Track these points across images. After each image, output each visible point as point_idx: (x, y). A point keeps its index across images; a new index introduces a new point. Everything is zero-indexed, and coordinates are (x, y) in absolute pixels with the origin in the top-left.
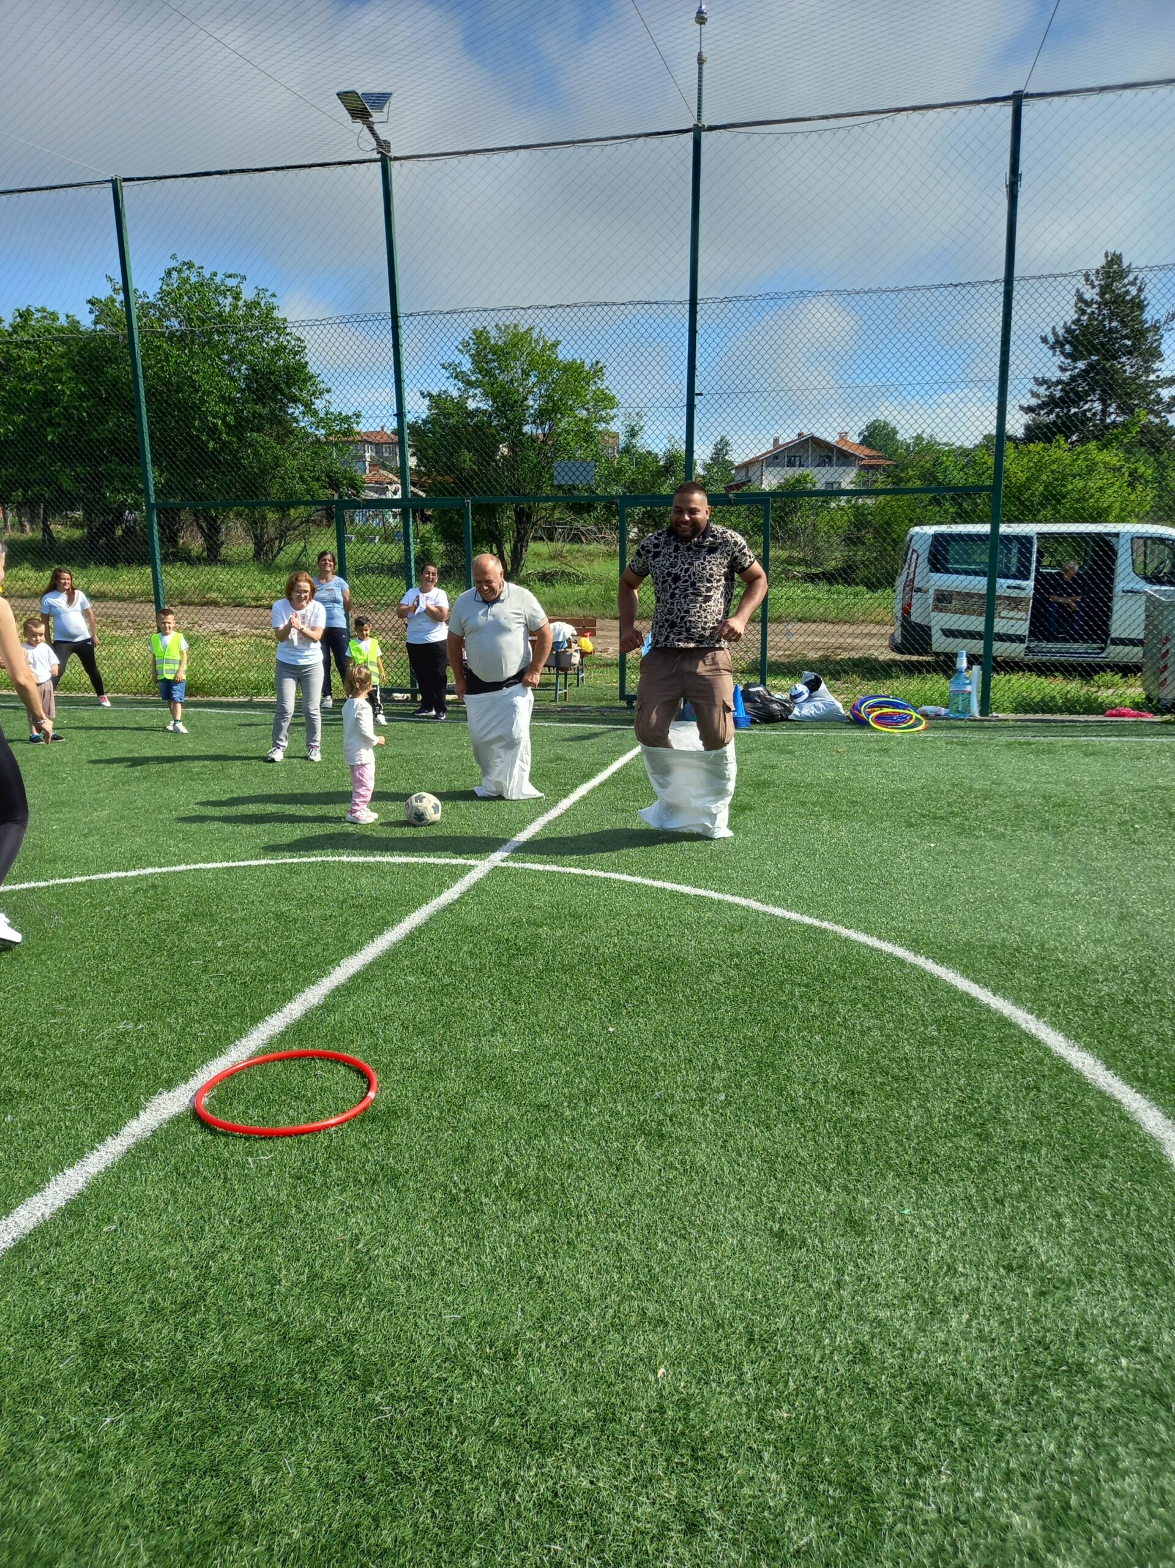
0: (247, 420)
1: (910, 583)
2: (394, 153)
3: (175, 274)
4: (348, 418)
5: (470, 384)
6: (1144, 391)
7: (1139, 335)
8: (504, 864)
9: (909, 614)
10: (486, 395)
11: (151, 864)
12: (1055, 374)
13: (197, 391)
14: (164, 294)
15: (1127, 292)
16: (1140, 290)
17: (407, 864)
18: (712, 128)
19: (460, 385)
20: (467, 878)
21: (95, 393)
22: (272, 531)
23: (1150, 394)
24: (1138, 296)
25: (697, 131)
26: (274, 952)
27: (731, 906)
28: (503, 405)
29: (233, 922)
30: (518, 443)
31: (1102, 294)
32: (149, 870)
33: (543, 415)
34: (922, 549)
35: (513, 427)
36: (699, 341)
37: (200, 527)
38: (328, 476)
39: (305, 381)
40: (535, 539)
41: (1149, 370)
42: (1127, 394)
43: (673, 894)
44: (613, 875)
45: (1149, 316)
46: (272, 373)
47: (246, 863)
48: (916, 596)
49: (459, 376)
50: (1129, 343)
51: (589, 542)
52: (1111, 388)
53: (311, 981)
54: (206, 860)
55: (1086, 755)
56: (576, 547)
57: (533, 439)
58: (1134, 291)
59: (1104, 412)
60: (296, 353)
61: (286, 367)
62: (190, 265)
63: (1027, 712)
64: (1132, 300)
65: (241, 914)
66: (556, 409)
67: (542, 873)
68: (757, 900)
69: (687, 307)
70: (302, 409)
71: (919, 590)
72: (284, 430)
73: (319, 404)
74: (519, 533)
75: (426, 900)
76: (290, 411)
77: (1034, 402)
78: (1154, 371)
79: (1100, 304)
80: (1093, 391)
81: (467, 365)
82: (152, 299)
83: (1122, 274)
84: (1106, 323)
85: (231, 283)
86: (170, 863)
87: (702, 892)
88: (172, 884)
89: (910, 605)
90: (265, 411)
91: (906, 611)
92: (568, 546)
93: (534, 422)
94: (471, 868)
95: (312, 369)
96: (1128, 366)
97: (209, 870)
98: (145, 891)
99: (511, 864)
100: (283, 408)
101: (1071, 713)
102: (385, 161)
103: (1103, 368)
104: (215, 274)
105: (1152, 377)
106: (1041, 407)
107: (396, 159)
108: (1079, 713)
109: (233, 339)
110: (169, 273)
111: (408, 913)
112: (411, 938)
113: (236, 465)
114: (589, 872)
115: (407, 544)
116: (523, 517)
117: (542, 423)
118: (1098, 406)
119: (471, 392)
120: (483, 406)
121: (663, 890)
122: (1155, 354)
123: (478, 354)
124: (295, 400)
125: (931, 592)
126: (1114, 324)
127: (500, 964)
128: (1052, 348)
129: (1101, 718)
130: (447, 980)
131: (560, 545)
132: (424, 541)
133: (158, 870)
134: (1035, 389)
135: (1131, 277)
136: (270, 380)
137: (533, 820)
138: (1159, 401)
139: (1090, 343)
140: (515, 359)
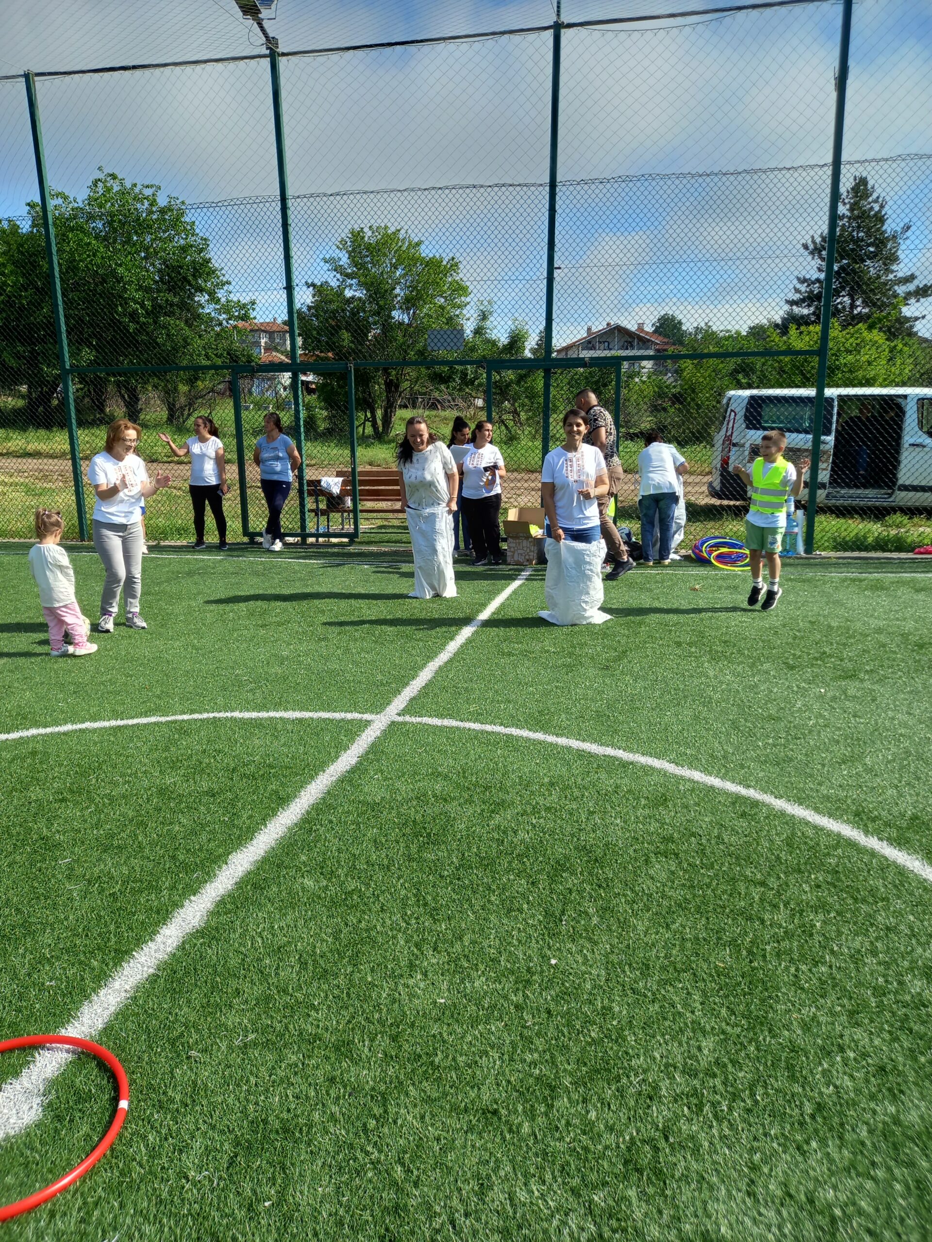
0: (160, 307)
1: (728, 438)
2: (281, 49)
3: (100, 184)
4: (245, 305)
5: (348, 276)
6: (885, 288)
7: (881, 243)
8: (400, 719)
9: (727, 464)
10: (360, 284)
11: (36, 724)
12: (815, 275)
13: (119, 282)
14: (91, 200)
15: (872, 208)
16: (882, 207)
17: (300, 720)
18: (570, 26)
19: (338, 276)
20: (364, 736)
21: (32, 283)
22: (183, 400)
23: (889, 290)
24: (880, 211)
25: (558, 28)
26: (153, 844)
27: (648, 770)
28: (375, 293)
29: (112, 799)
30: (388, 326)
31: (851, 210)
32: (33, 731)
33: (409, 303)
34: (740, 409)
35: (383, 312)
36: (558, 220)
37: (123, 397)
38: (228, 354)
39: (208, 274)
40: (401, 407)
41: (888, 271)
42: (872, 290)
43: (581, 754)
44: (514, 731)
45: (890, 227)
46: (181, 268)
47: (135, 721)
48: (734, 449)
49: (338, 269)
50: (872, 249)
51: (444, 409)
52: (859, 286)
53: (192, 889)
54: (94, 719)
55: (918, 591)
56: (434, 413)
57: (401, 324)
58: (876, 207)
59: (853, 306)
60: (201, 250)
61: (194, 262)
62: (114, 177)
63: (845, 550)
64: (875, 215)
65: (123, 789)
66: (419, 297)
67: (441, 728)
68: (670, 762)
69: (547, 189)
70: (207, 297)
71: (734, 445)
72: (194, 317)
73: (221, 294)
74: (389, 401)
75: (321, 767)
76: (196, 299)
77: (797, 296)
78: (892, 272)
79: (850, 218)
80: (843, 288)
81: (345, 260)
82: (81, 205)
83: (866, 195)
84: (855, 233)
85: (148, 192)
86: (56, 723)
87: (610, 751)
88: (52, 750)
89: (728, 458)
90: (176, 300)
91: (725, 462)
92: (427, 413)
93: (401, 308)
94: (368, 723)
95: (215, 263)
96: (872, 268)
97: (95, 730)
98: (23, 760)
99: (407, 718)
100: (191, 296)
101: (884, 551)
102: (273, 56)
103: (853, 270)
104: (135, 185)
105: (891, 276)
106: (803, 300)
107: (284, 54)
108: (891, 551)
109: (148, 238)
110: (96, 183)
111: (303, 785)
112: (307, 823)
113: (153, 343)
114: (489, 728)
115: (297, 412)
116: (392, 387)
117: (408, 309)
118: (847, 300)
119: (349, 281)
120: (358, 294)
121: (569, 749)
122: (893, 258)
123: (354, 250)
124: (201, 290)
125: (747, 445)
126: (861, 234)
127: (410, 859)
128: (812, 253)
129: (910, 555)
130: (352, 885)
131: (421, 411)
132: (308, 407)
133: (42, 731)
134: (798, 286)
135: (875, 196)
136: (179, 273)
137: (424, 665)
138: (896, 296)
139: (844, 250)
140: (385, 255)
